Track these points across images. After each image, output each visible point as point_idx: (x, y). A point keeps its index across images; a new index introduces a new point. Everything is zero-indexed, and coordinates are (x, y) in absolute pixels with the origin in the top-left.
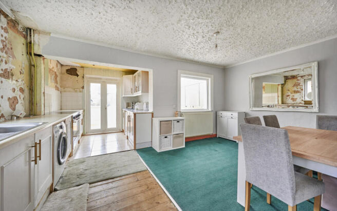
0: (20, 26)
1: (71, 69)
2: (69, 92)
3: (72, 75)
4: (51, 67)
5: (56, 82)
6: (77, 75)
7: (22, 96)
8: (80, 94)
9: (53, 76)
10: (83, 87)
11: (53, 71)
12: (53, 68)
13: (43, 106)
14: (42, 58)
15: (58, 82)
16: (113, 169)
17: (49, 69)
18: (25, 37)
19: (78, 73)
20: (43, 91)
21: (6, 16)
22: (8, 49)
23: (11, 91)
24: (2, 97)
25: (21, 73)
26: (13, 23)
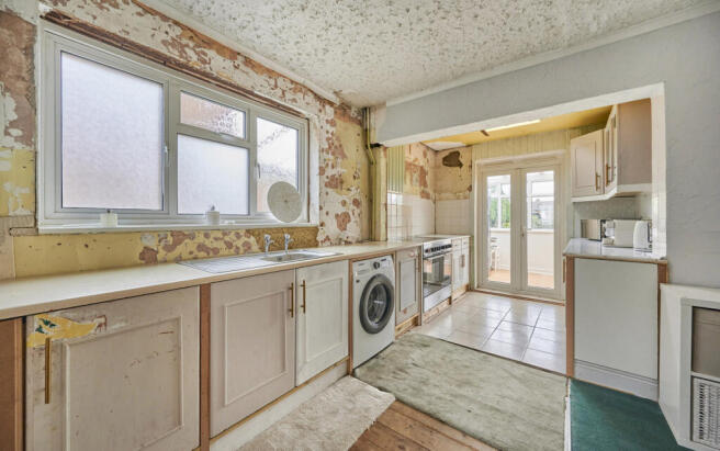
0: (353, 109)
1: (451, 154)
2: (447, 199)
3: (450, 166)
4: (411, 161)
5: (424, 184)
6: (460, 165)
7: (357, 211)
8: (464, 203)
9: (416, 176)
10: (470, 189)
11: (415, 166)
12: (416, 160)
13: (383, 226)
14: (381, 149)
15: (428, 183)
16: (462, 396)
17: (406, 162)
18: (361, 123)
19: (462, 160)
20: (383, 202)
21: (331, 104)
22: (336, 147)
23: (340, 205)
24: (327, 213)
25: (354, 177)
26: (343, 109)
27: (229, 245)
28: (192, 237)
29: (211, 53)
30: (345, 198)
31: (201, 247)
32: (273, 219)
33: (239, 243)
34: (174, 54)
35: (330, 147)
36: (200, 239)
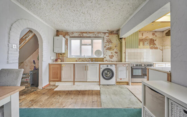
1: (169, 31)
3: (168, 36)
4: (144, 38)
5: (153, 44)
7: (116, 55)
9: (147, 42)
11: (146, 39)
12: (146, 37)
14: (123, 39)
15: (156, 43)
17: (140, 39)
18: (118, 34)
20: (124, 52)
21: (107, 33)
22: (109, 41)
23: (111, 54)
24: (106, 55)
25: (115, 47)
26: (111, 33)
27: (86, 60)
28: (81, 59)
29: (84, 34)
30: (112, 52)
31: (82, 60)
32: (95, 56)
33: (88, 60)
34: (79, 36)
35: (107, 42)
36: (82, 59)
